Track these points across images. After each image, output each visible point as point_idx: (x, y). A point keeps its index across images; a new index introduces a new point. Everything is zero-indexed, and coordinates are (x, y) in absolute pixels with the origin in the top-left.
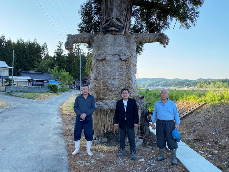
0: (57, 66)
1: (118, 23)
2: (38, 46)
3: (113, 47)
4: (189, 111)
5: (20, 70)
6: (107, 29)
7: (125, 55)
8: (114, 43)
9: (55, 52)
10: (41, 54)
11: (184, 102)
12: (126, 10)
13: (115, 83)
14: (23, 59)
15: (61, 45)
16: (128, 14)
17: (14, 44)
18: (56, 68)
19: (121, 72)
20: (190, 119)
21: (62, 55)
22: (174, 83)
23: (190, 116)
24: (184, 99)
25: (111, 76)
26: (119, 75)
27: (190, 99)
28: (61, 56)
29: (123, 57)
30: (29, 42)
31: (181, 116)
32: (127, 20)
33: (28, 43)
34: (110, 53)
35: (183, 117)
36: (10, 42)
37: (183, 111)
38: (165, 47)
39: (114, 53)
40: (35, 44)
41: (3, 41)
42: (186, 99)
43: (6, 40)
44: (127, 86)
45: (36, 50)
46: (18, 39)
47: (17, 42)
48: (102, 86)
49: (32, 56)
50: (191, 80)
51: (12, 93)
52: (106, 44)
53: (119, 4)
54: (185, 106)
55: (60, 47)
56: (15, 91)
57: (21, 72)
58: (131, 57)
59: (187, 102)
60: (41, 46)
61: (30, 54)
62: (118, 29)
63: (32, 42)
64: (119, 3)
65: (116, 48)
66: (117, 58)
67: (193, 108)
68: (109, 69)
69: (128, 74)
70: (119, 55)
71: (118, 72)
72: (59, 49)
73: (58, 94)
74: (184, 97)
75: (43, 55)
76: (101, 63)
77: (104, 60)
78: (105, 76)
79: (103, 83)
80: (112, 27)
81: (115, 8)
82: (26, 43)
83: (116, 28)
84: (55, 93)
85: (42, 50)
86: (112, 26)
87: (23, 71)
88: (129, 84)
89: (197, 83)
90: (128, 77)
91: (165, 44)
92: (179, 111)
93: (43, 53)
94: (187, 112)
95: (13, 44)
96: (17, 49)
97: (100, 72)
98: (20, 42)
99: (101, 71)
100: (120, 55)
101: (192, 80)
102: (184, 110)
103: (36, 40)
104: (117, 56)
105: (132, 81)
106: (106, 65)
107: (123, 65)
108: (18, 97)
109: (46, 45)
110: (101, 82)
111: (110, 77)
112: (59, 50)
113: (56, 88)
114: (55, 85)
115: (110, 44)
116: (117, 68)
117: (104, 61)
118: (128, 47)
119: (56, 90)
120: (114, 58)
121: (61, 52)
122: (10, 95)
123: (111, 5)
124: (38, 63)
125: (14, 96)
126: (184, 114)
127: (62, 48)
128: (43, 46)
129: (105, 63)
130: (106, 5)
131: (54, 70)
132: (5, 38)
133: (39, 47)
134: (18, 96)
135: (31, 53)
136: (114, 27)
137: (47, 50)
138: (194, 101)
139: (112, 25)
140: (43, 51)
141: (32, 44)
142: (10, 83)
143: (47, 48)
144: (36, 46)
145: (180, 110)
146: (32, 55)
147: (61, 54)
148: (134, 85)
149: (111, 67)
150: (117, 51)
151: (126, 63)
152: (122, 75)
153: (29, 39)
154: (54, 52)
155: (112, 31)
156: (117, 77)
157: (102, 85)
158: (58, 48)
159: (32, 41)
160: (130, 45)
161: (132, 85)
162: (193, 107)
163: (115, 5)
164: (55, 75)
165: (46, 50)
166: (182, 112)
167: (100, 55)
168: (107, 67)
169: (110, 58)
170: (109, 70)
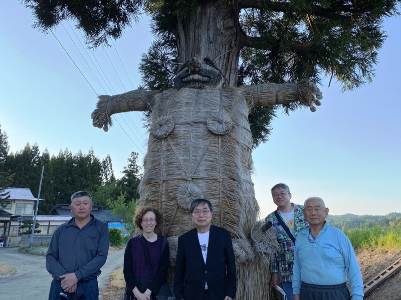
0: (123, 194)
1: (208, 68)
2: (96, 162)
3: (192, 109)
4: (389, 269)
5: (57, 205)
6: (184, 80)
7: (220, 122)
8: (196, 101)
9: (124, 170)
10: (99, 175)
11: (372, 251)
12: (227, 48)
13: (197, 189)
14: (66, 186)
15: (135, 158)
16: (231, 57)
17: (54, 159)
18: (122, 198)
19: (210, 161)
20: (396, 290)
21: (137, 175)
22: (345, 223)
23: (394, 281)
24: (373, 243)
25: (186, 173)
26: (206, 170)
27: (386, 242)
28: (134, 177)
29: (215, 127)
30: (81, 155)
31: (372, 282)
32: (231, 70)
33: (79, 157)
34: (186, 121)
35: (379, 285)
36: (46, 156)
37: (374, 271)
38: (313, 110)
39: (195, 119)
40: (91, 159)
41: (34, 155)
42: (377, 243)
43: (39, 153)
44: (228, 197)
45: (92, 169)
46: (61, 150)
47: (59, 156)
48: (164, 198)
49: (83, 180)
50: (376, 216)
51: (31, 249)
52: (178, 102)
53: (211, 38)
54: (378, 258)
55: (133, 161)
56: (37, 245)
57: (60, 208)
58: (236, 126)
59: (379, 248)
60: (101, 161)
61: (80, 175)
62: (207, 78)
63: (85, 155)
64: (211, 36)
65: (200, 109)
66: (201, 129)
67: (397, 263)
68: (183, 156)
69: (227, 167)
70: (205, 123)
71: (203, 163)
72: (131, 165)
73: (120, 249)
74: (371, 240)
75: (104, 177)
76: (164, 143)
77: (171, 135)
78: (172, 172)
79: (166, 190)
80: (195, 74)
81: (204, 46)
82: (74, 158)
83: (203, 76)
84: (116, 245)
85: (102, 168)
86: (194, 72)
87: (63, 207)
88: (232, 191)
89: (388, 221)
90: (228, 173)
91: (314, 105)
92: (366, 271)
93: (104, 174)
94: (385, 272)
95: (52, 159)
96: (57, 169)
97: (159, 164)
98: (65, 156)
99: (163, 161)
100: (208, 123)
101: (378, 217)
102: (376, 267)
103: (93, 151)
104: (202, 125)
105: (240, 182)
106: (174, 148)
107: (217, 146)
108: (39, 255)
109: (110, 159)
110: (162, 189)
111: (184, 176)
112: (132, 167)
113: (118, 236)
114: (117, 230)
115: (186, 102)
116: (201, 153)
117: (171, 138)
118: (229, 108)
119: (117, 241)
120: (194, 131)
121: (135, 170)
122: (27, 252)
123: (196, 40)
124: (93, 192)
125: (33, 254)
126: (379, 277)
127: (137, 163)
128: (104, 162)
129: (172, 143)
130: (186, 42)
131: (118, 201)
132: (38, 150)
133: (98, 163)
134: (41, 253)
135: (83, 175)
136: (199, 74)
137: (111, 168)
138: (395, 247)
139: (194, 70)
140: (105, 170)
141: (86, 158)
142: (30, 229)
143: (111, 165)
144: (92, 162)
145: (367, 268)
146: (83, 178)
147: (135, 174)
148: (246, 196)
149: (186, 150)
150: (203, 115)
151: (222, 141)
152: (213, 169)
153: (80, 150)
154: (122, 171)
155: (194, 81)
156: (202, 174)
157: (164, 196)
158: (130, 163)
159: (85, 153)
160: (233, 103)
161: (241, 193)
162: (396, 259)
163: (204, 40)
164: (119, 211)
165: (109, 168)
166: (374, 274)
167: (161, 126)
168: (176, 153)
169: (184, 131)
170: (181, 158)
